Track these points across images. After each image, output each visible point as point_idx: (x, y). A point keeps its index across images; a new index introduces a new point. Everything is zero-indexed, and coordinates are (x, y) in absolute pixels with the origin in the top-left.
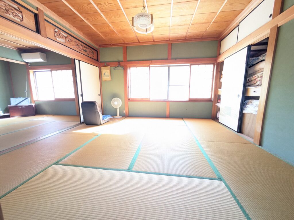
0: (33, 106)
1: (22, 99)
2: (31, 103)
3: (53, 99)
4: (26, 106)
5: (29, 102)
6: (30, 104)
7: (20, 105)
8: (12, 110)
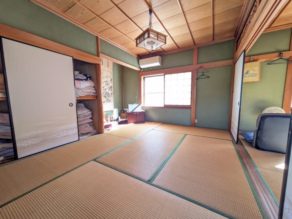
0: (144, 112)
1: (136, 105)
3: (163, 106)
5: (141, 108)
6: (142, 111)
7: (135, 111)
8: (130, 116)
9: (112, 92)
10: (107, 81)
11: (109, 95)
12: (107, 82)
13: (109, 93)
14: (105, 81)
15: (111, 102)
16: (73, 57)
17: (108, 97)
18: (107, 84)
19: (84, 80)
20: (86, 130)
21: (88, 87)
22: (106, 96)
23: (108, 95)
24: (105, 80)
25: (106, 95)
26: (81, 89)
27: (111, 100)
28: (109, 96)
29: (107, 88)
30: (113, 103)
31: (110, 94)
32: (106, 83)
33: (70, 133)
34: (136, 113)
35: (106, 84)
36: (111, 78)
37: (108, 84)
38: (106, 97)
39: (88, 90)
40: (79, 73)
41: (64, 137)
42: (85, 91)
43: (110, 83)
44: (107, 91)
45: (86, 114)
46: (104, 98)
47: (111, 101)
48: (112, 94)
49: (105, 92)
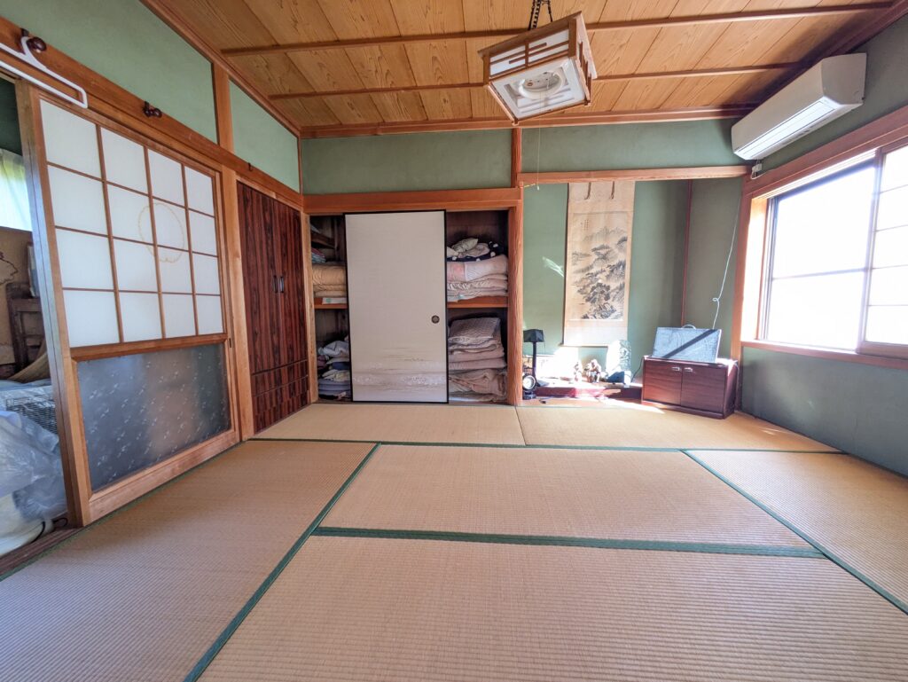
0: (725, 369)
1: (694, 332)
2: (721, 355)
4: (698, 368)
5: (715, 348)
6: (718, 361)
7: (680, 357)
8: (652, 373)
9: (621, 282)
10: (602, 247)
11: (606, 292)
12: (603, 252)
13: (608, 288)
14: (595, 250)
15: (613, 315)
16: (444, 210)
17: (604, 301)
18: (604, 258)
19: (478, 260)
20: (483, 387)
21: (489, 277)
22: (597, 296)
23: (602, 292)
24: (597, 246)
25: (594, 295)
26: (468, 283)
27: (613, 311)
28: (607, 298)
29: (602, 271)
30: (623, 320)
31: (613, 291)
32: (599, 254)
33: (431, 381)
34: (682, 366)
35: (597, 257)
36: (625, 235)
37: (609, 256)
38: (593, 302)
39: (487, 285)
40: (479, 242)
41: (418, 386)
42: (477, 285)
43: (616, 251)
44: (600, 281)
45: (483, 346)
46: (589, 303)
47: (616, 313)
48: (621, 288)
49: (592, 283)
